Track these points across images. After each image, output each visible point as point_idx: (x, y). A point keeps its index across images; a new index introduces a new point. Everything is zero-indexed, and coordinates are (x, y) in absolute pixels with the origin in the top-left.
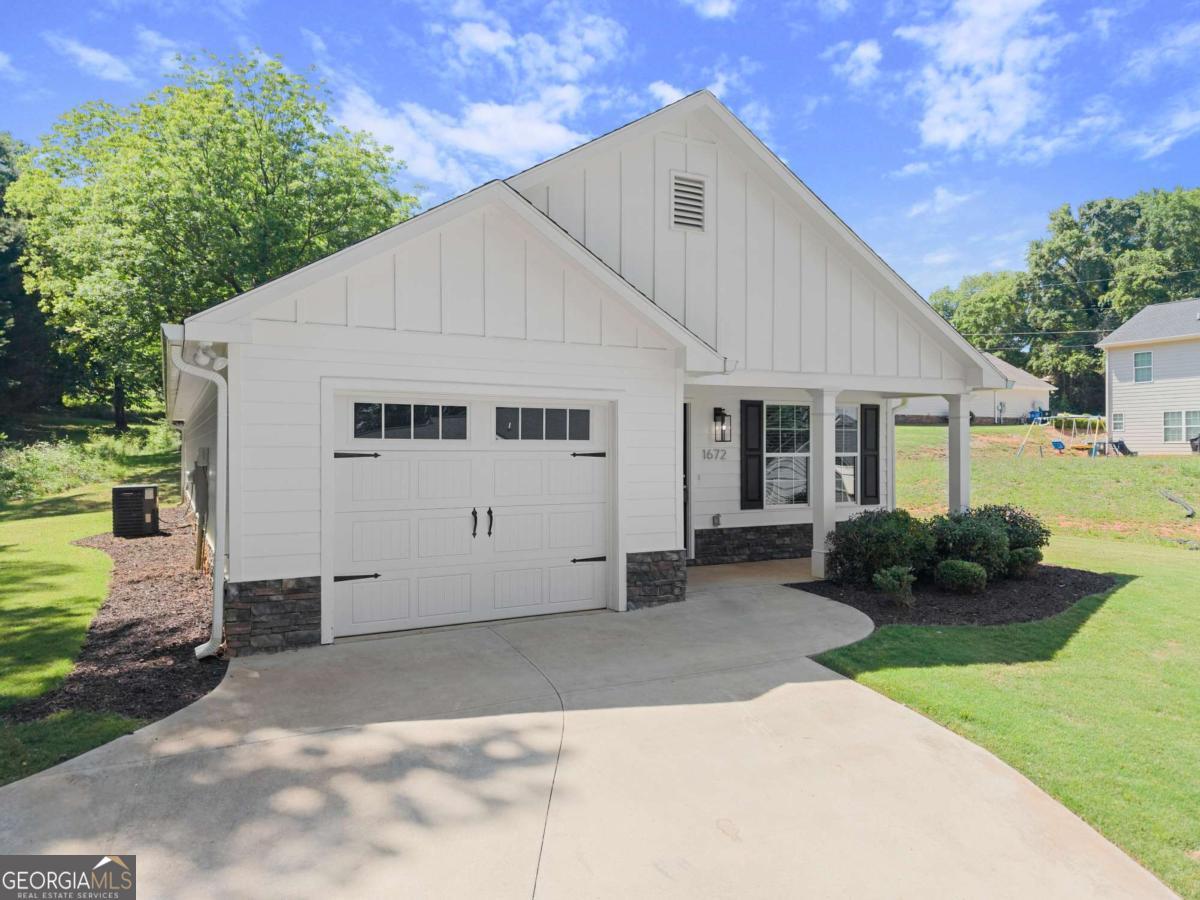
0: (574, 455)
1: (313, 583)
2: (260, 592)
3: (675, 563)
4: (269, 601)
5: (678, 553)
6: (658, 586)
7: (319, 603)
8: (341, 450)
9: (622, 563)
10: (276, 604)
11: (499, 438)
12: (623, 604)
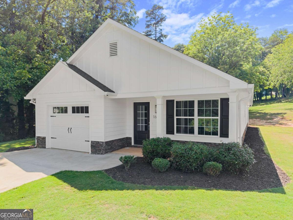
0: (86, 117)
1: (45, 138)
2: (39, 138)
3: (102, 145)
5: (102, 142)
6: (97, 150)
7: (46, 141)
8: (52, 115)
9: (90, 142)
10: (41, 141)
11: (73, 113)
12: (90, 152)
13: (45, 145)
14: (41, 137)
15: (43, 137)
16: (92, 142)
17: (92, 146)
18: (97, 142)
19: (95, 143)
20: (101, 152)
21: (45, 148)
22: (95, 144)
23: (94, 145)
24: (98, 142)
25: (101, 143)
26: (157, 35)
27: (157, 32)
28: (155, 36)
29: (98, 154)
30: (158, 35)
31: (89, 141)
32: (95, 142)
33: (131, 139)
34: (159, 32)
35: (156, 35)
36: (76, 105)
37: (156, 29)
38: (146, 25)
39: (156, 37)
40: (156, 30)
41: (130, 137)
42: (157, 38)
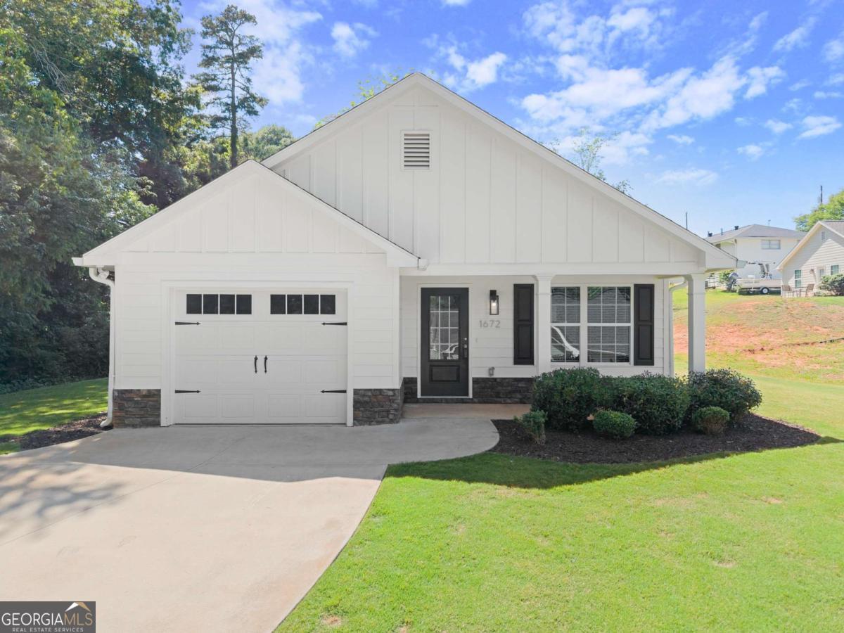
0: (324, 324)
1: (156, 393)
2: (129, 395)
3: (391, 398)
4: (134, 400)
5: (393, 390)
6: (376, 412)
7: (160, 404)
8: (179, 320)
9: (350, 395)
10: (137, 402)
11: (272, 313)
12: (350, 421)
13: (159, 415)
14: (139, 390)
15: (149, 391)
16: (356, 392)
17: (357, 404)
18: (375, 390)
19: (370, 394)
20: (391, 416)
21: (157, 424)
22: (369, 397)
23: (366, 399)
24: (380, 391)
25: (391, 393)
26: (236, 95)
27: (236, 83)
28: (231, 95)
29: (380, 424)
30: (240, 94)
31: (344, 392)
32: (370, 390)
33: (416, 382)
34: (243, 87)
35: (233, 91)
36: (286, 289)
37: (233, 74)
38: (205, 58)
39: (233, 98)
40: (233, 79)
41: (412, 378)
42: (236, 103)
